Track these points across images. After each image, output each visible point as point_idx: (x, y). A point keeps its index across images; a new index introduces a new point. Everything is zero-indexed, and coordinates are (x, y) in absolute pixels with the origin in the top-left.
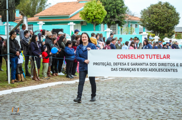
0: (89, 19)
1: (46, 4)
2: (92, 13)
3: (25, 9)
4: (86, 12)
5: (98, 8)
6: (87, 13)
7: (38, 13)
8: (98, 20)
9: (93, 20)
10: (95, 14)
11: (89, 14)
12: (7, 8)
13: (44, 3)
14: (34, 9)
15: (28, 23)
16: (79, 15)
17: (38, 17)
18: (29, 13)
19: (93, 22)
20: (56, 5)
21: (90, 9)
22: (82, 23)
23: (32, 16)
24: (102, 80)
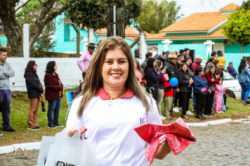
0: (235, 36)
1: (177, 15)
2: (239, 27)
3: (148, 22)
4: (230, 27)
5: (247, 20)
6: (232, 28)
7: (166, 27)
8: (246, 37)
9: (240, 37)
10: (242, 29)
11: (235, 29)
12: (115, 21)
13: (174, 14)
14: (161, 22)
15: (147, 41)
16: (222, 30)
17: (165, 34)
18: (153, 27)
19: (240, 41)
20: (189, 17)
21: (236, 21)
22: (225, 42)
23: (157, 32)
24: (245, 122)
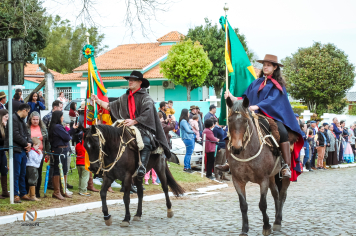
0: (178, 76)
1: (99, 47)
2: (183, 65)
3: (58, 56)
4: (172, 64)
5: (195, 55)
6: (175, 66)
7: (82, 63)
8: (195, 79)
9: (186, 78)
10: (188, 68)
11: (179, 67)
13: (95, 45)
14: (75, 57)
15: (56, 84)
16: (160, 69)
17: (81, 73)
18: (65, 64)
19: (185, 84)
20: (115, 50)
21: (180, 57)
22: (165, 84)
23: (70, 70)
24: (193, 197)
